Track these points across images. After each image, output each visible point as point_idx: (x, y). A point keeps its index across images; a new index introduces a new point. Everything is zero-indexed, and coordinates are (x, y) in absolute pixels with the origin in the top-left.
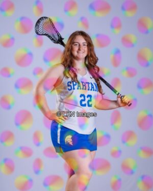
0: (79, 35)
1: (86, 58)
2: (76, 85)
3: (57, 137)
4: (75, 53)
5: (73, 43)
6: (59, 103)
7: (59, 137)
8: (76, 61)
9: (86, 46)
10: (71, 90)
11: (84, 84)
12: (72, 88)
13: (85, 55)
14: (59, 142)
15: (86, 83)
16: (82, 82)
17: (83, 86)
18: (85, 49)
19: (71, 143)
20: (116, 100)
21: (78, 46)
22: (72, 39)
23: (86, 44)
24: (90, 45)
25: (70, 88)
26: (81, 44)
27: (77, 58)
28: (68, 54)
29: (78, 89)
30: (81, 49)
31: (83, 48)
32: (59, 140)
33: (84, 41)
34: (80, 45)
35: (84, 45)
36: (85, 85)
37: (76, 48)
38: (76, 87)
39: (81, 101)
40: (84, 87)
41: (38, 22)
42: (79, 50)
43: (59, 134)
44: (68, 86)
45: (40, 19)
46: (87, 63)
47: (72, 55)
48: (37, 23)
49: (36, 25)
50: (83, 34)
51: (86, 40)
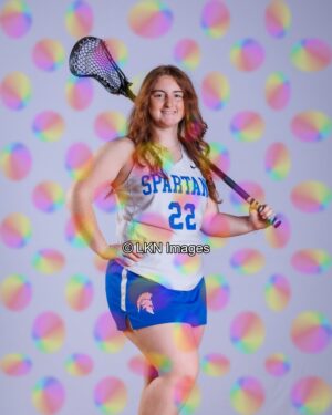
0: (166, 73)
1: (180, 124)
2: (159, 182)
3: (120, 296)
4: (158, 114)
5: (153, 92)
6: (123, 222)
7: (123, 298)
8: (159, 132)
9: (180, 99)
10: (149, 193)
11: (177, 181)
12: (153, 189)
13: (179, 117)
14: (123, 308)
15: (183, 178)
16: (174, 177)
17: (176, 184)
18: (178, 105)
19: (150, 311)
20: (247, 214)
21: (163, 98)
22: (151, 83)
23: (181, 94)
24: (189, 96)
25: (146, 189)
26: (170, 94)
27: (161, 125)
28: (141, 116)
29: (164, 191)
30: (170, 105)
31: (175, 103)
32: (123, 303)
33: (177, 88)
34: (166, 96)
35: (177, 96)
36: (179, 183)
37: (159, 104)
38: (160, 187)
39: (172, 217)
40: (178, 187)
41: (77, 48)
42: (166, 106)
43: (123, 291)
44: (144, 184)
45: (81, 42)
46: (183, 135)
47: (150, 117)
48: (73, 51)
49: (73, 55)
50: (173, 72)
51: (180, 85)
